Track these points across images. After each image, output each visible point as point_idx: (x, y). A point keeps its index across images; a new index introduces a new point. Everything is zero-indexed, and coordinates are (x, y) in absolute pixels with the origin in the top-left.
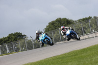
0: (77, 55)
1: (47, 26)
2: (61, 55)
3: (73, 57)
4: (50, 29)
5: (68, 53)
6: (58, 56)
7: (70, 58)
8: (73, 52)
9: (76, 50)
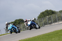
0: (58, 33)
1: (39, 15)
2: (48, 33)
3: (56, 34)
4: (41, 17)
5: (52, 32)
6: (46, 34)
7: (53, 35)
8: (56, 31)
9: (58, 30)
